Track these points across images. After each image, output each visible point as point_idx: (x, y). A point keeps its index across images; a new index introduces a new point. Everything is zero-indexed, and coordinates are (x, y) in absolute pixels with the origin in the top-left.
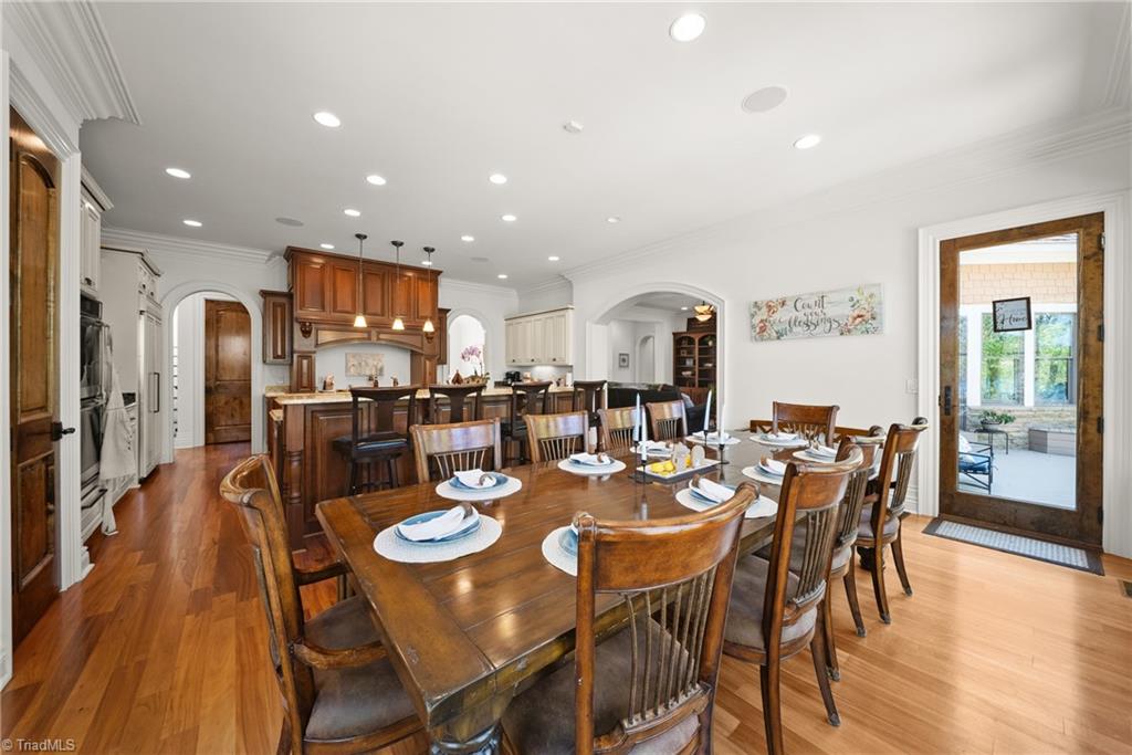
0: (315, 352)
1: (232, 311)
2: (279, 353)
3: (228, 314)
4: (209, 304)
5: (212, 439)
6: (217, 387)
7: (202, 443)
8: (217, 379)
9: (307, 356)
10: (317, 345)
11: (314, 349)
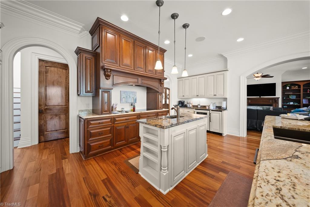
0: (112, 89)
1: (55, 67)
2: (89, 89)
3: (52, 69)
4: (41, 63)
5: (43, 139)
6: (46, 109)
7: (36, 142)
8: (46, 105)
9: (108, 91)
10: (113, 85)
11: (111, 87)
